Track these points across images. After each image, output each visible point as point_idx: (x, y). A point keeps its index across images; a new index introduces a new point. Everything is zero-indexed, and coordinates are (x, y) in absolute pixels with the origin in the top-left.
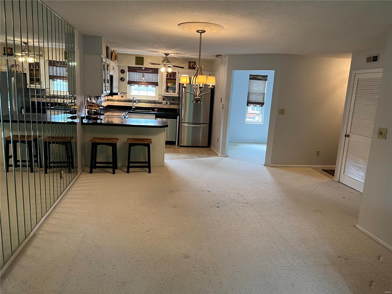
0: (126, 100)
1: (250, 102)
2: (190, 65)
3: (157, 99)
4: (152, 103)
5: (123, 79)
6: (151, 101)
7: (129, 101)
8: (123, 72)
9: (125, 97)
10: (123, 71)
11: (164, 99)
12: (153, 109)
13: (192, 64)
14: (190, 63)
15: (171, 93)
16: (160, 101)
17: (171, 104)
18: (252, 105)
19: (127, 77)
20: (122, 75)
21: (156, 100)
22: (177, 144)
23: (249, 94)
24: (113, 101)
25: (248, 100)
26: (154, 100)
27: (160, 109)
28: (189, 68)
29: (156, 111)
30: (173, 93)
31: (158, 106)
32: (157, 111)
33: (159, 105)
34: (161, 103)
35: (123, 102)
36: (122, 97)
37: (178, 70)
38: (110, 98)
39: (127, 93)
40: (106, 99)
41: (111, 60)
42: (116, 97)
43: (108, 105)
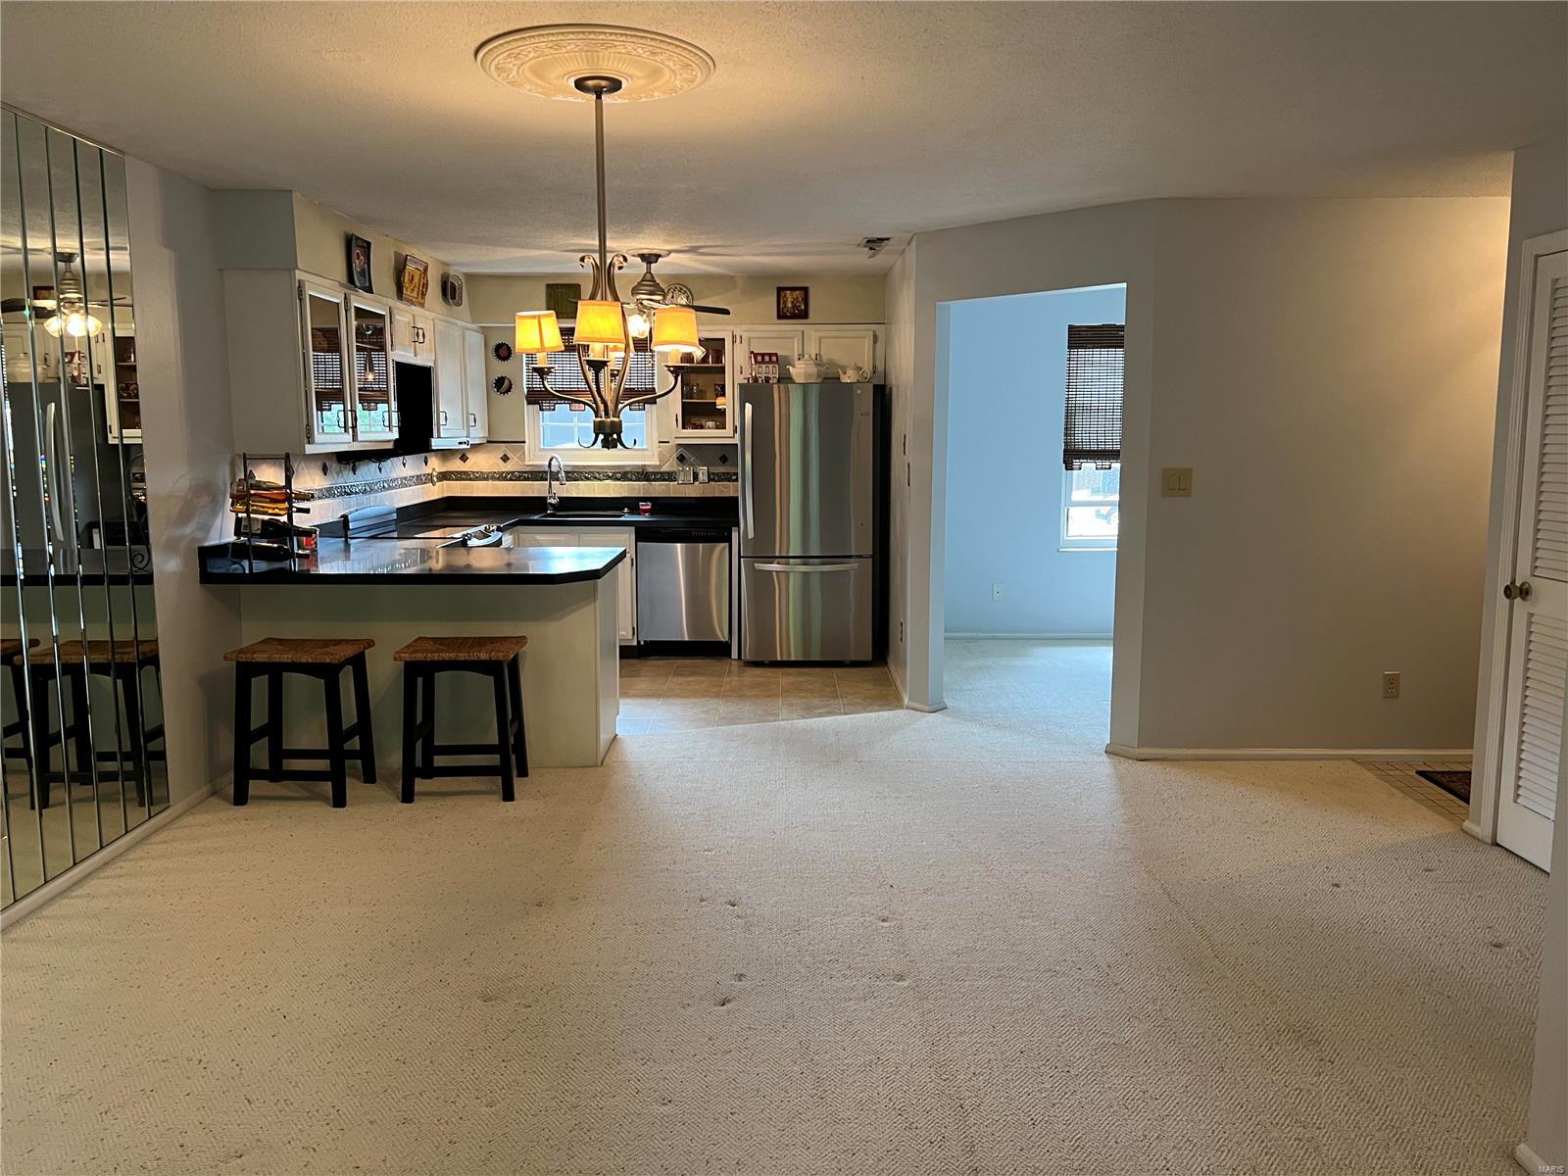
0: (525, 472)
1: (1078, 451)
2: (785, 303)
3: (651, 461)
4: (631, 480)
5: (506, 382)
6: (628, 469)
7: (536, 475)
8: (503, 352)
9: (519, 458)
11: (681, 459)
12: (631, 504)
13: (790, 297)
14: (782, 294)
15: (710, 430)
16: (665, 469)
17: (714, 480)
18: (1089, 466)
19: (525, 374)
20: (501, 369)
21: (647, 463)
22: (735, 654)
23: (1069, 415)
24: (470, 480)
25: (1066, 443)
26: (640, 463)
27: (660, 505)
28: (780, 317)
29: (646, 511)
30: (717, 428)
31: (659, 489)
32: (652, 512)
33: (664, 487)
34: (669, 477)
35: (511, 480)
36: (505, 459)
37: (731, 328)
38: (456, 465)
39: (524, 442)
40: (435, 474)
41: (396, 298)
42: (479, 462)
43: (446, 495)
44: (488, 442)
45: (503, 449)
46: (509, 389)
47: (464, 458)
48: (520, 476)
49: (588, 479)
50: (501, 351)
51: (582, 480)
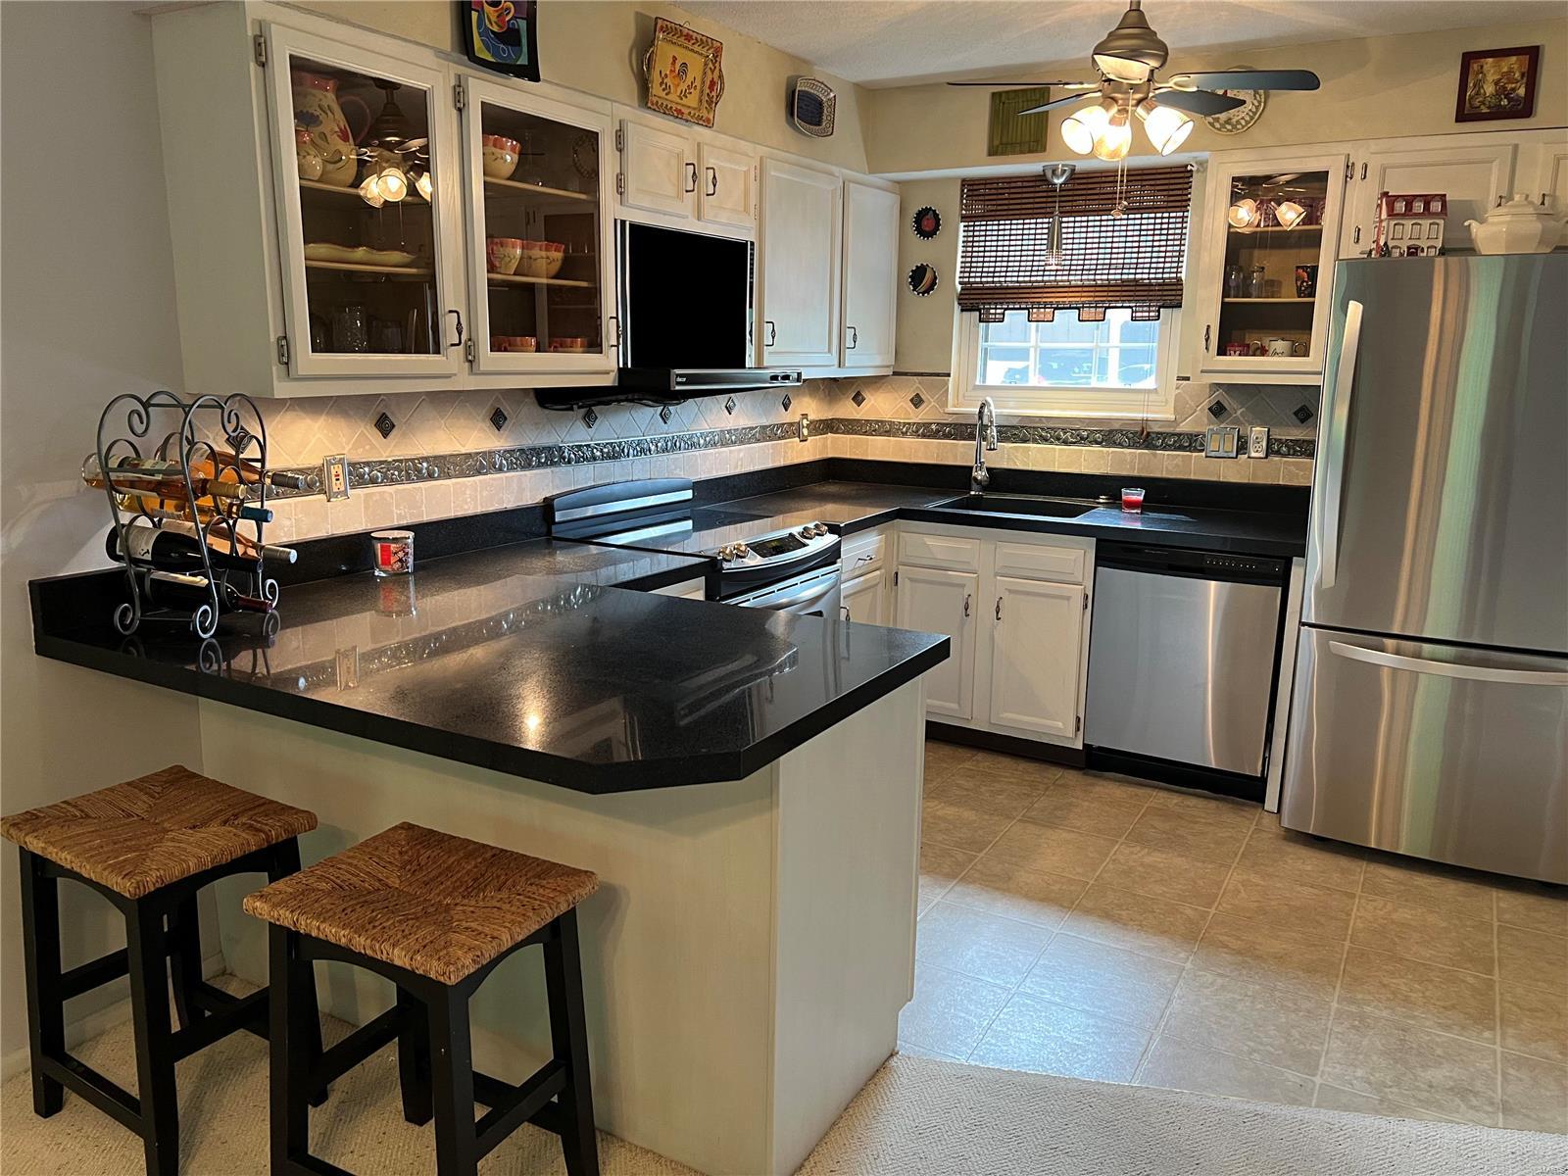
0: (946, 425)
2: (1478, 85)
3: (1160, 413)
4: (1121, 445)
5: (929, 275)
6: (1116, 426)
7: (961, 430)
8: (927, 225)
9: (938, 401)
10: (927, 223)
11: (1218, 410)
12: (1108, 488)
13: (1491, 72)
14: (1475, 67)
15: (1275, 359)
16: (1184, 427)
17: (1278, 453)
19: (959, 260)
20: (923, 252)
21: (1150, 416)
22: (1271, 803)
24: (865, 433)
26: (1139, 416)
27: (1162, 494)
28: (1461, 117)
29: (1132, 505)
30: (1294, 353)
31: (1168, 465)
32: (1144, 506)
33: (1178, 461)
34: (1191, 442)
35: (924, 436)
36: (917, 401)
37: (1346, 148)
38: (846, 410)
39: (949, 375)
40: (805, 422)
41: (636, 103)
42: (880, 405)
43: (830, 456)
44: (895, 374)
45: (914, 385)
46: (931, 287)
47: (858, 399)
48: (938, 431)
49: (1045, 440)
50: (925, 222)
51: (1035, 441)
